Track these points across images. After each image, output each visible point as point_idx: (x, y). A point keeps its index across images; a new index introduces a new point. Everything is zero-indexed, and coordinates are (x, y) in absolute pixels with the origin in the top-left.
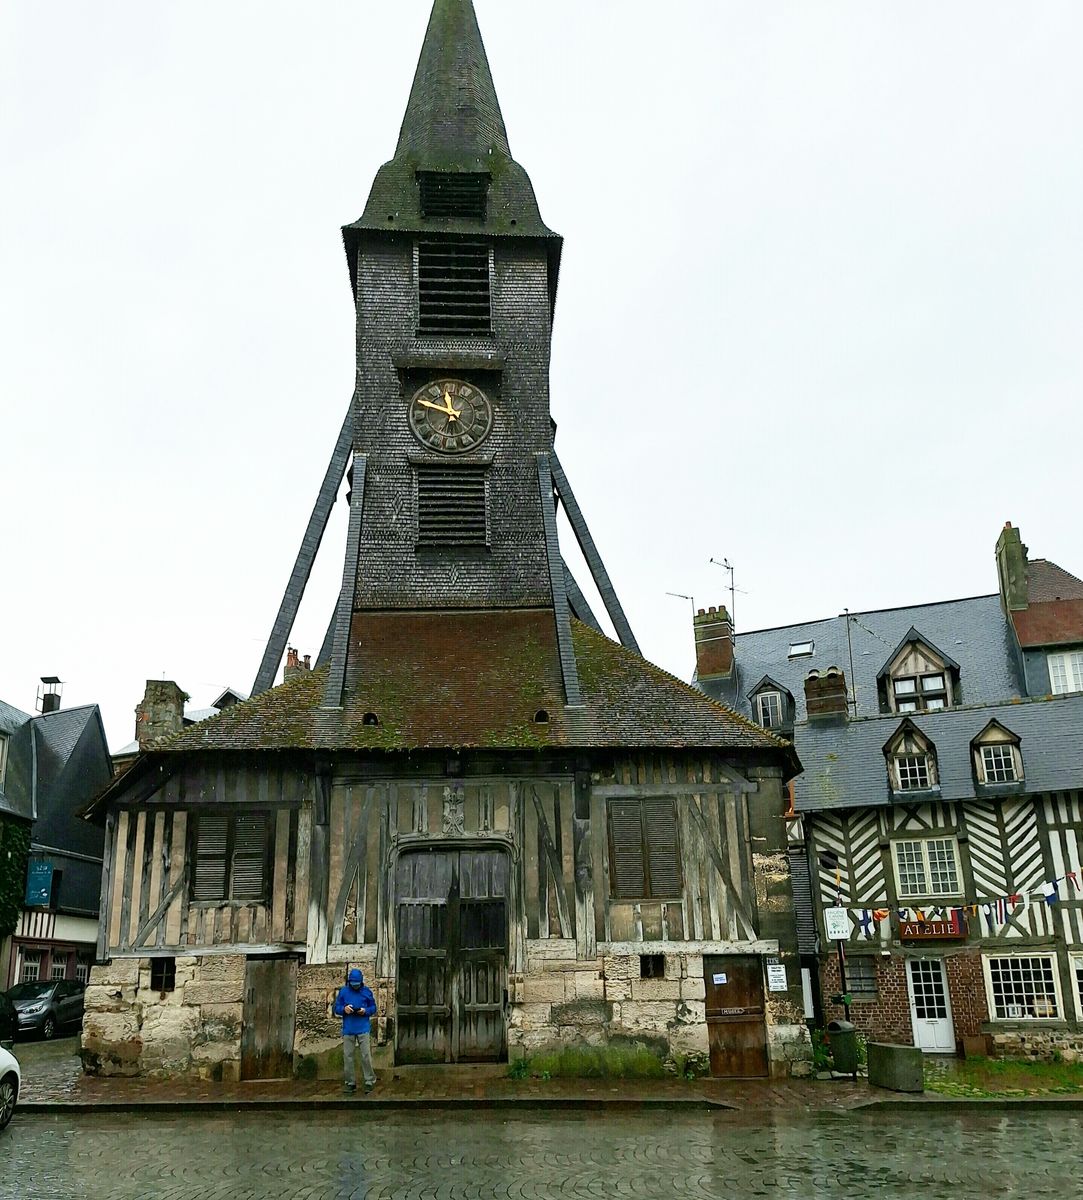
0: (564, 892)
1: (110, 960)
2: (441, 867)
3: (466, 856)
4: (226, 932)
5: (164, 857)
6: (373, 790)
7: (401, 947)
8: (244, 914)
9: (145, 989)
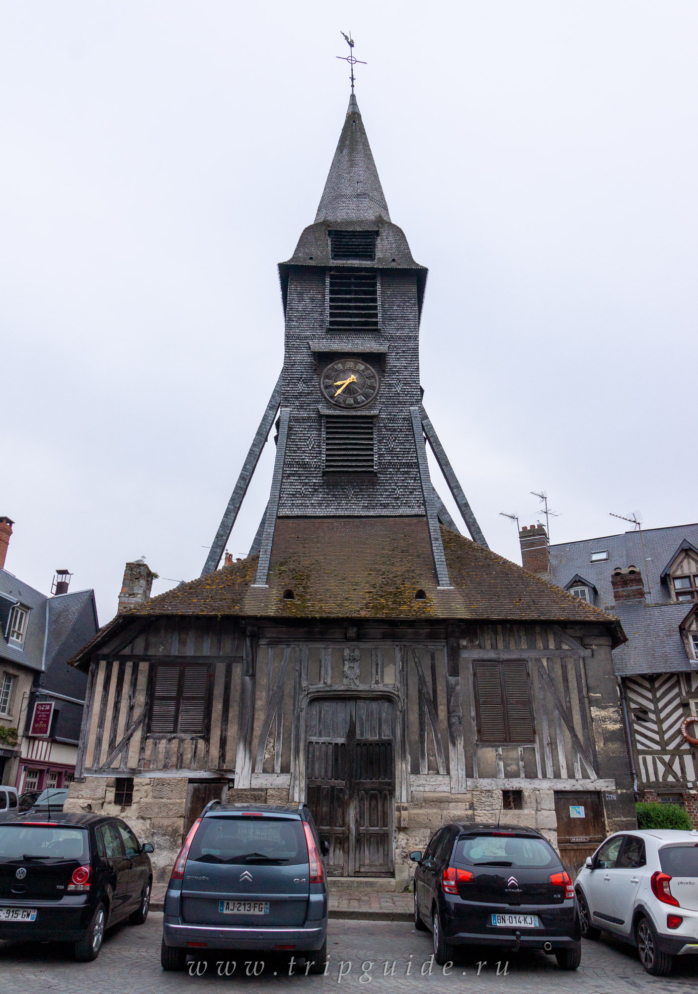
0: (439, 735)
1: (85, 778)
2: (341, 713)
3: (361, 704)
4: (174, 759)
5: (130, 697)
6: (289, 649)
7: (309, 777)
8: (188, 746)
9: (110, 803)
